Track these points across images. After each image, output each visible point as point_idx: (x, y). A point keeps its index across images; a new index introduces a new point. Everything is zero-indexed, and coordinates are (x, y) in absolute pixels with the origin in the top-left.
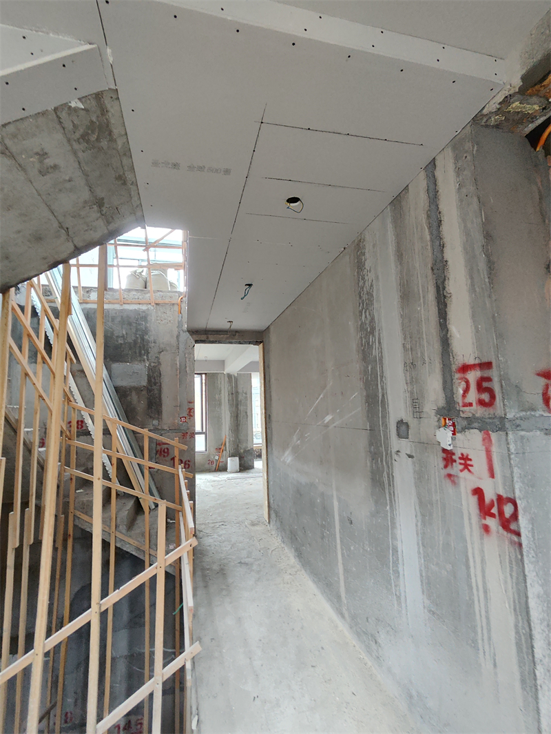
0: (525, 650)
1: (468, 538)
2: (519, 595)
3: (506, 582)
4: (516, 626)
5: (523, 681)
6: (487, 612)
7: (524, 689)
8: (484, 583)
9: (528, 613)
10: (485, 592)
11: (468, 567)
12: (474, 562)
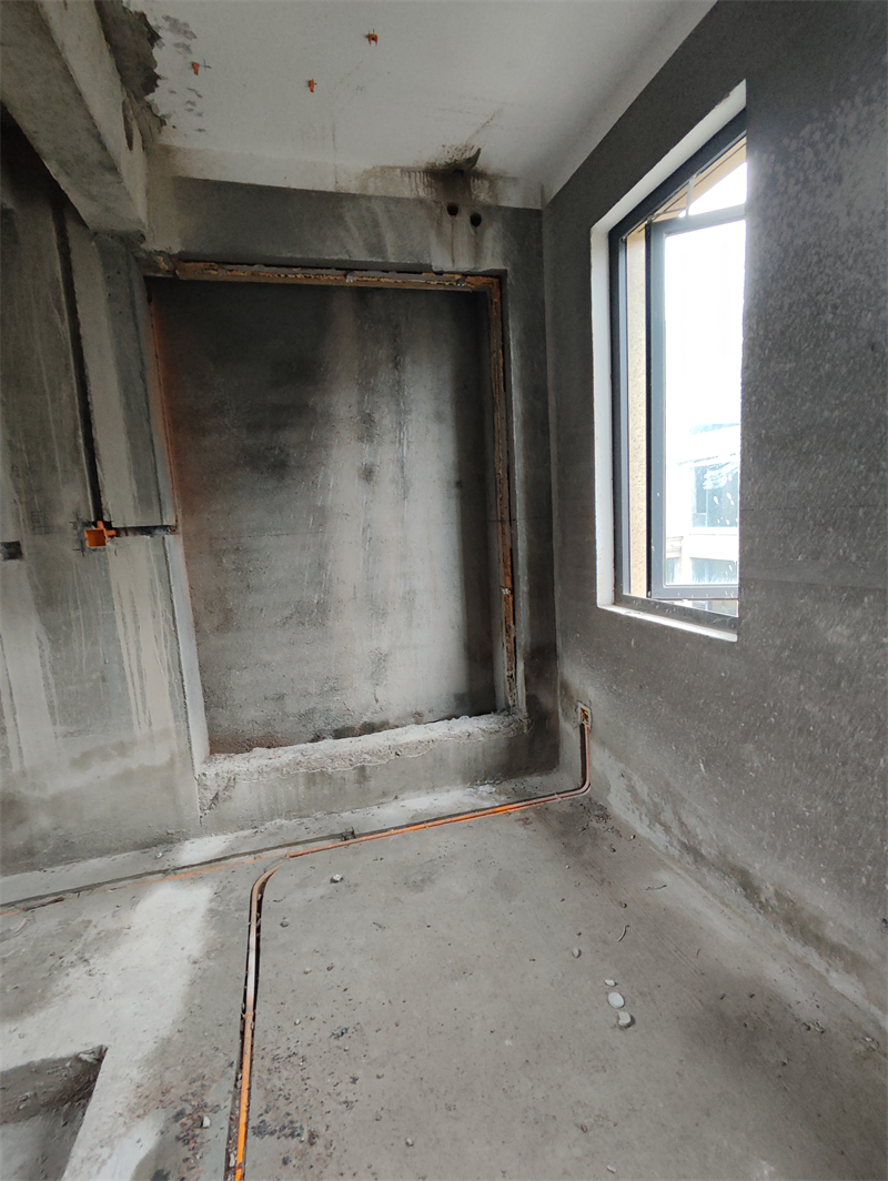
0: (177, 693)
1: (122, 638)
2: (172, 657)
3: (161, 654)
4: (170, 683)
5: (176, 716)
6: (142, 688)
7: (175, 721)
8: (139, 666)
9: (180, 666)
10: (140, 673)
11: (121, 662)
12: (129, 654)
